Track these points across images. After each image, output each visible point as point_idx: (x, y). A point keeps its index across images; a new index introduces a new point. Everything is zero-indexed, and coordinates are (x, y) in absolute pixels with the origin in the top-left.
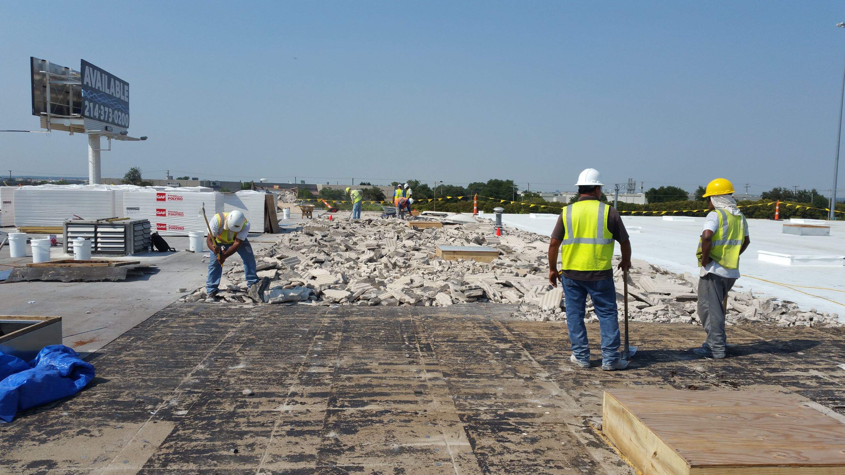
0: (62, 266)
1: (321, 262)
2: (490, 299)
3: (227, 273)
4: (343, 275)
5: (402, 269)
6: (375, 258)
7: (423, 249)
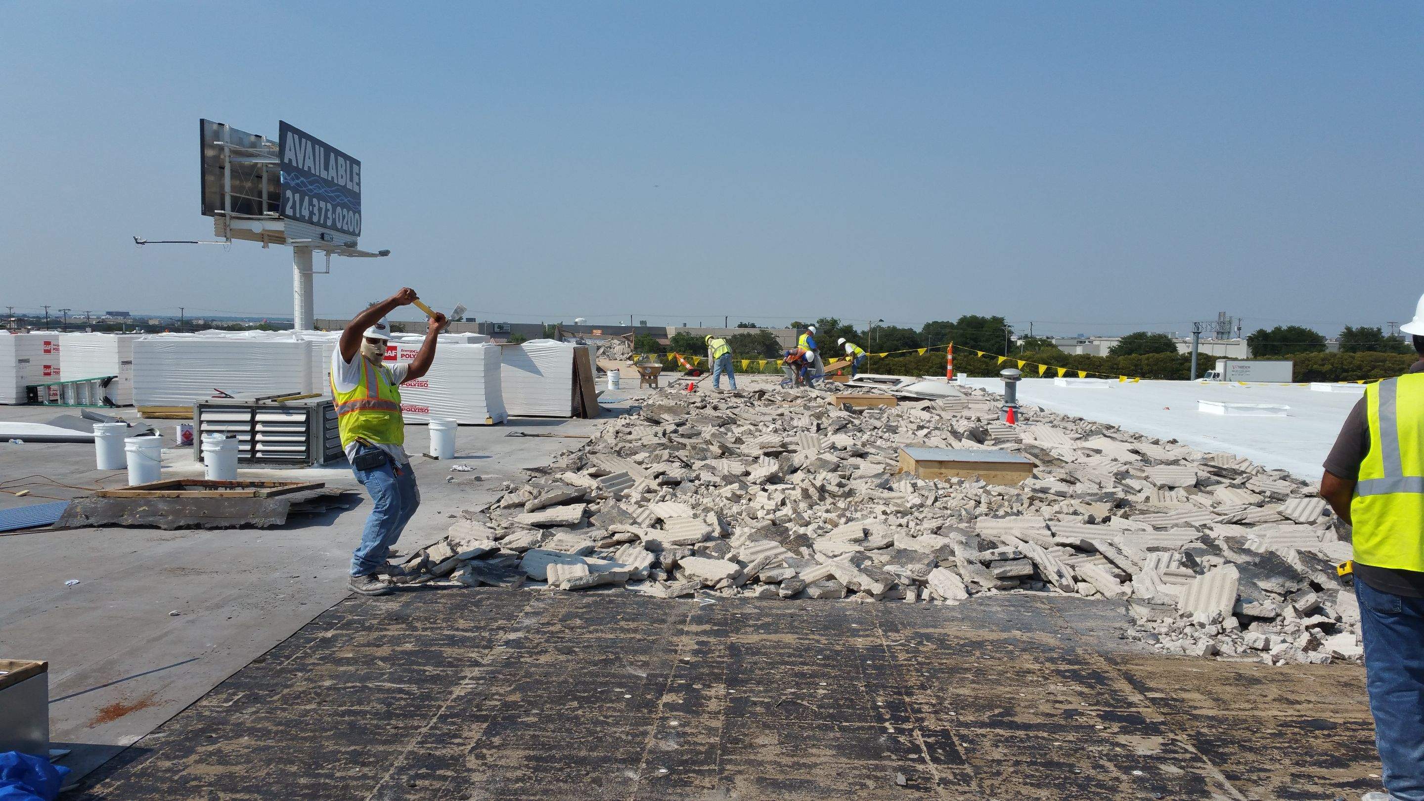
0: (163, 497)
1: (675, 484)
2: (1050, 582)
3: (489, 508)
4: (720, 516)
5: (838, 501)
6: (780, 475)
7: (872, 454)
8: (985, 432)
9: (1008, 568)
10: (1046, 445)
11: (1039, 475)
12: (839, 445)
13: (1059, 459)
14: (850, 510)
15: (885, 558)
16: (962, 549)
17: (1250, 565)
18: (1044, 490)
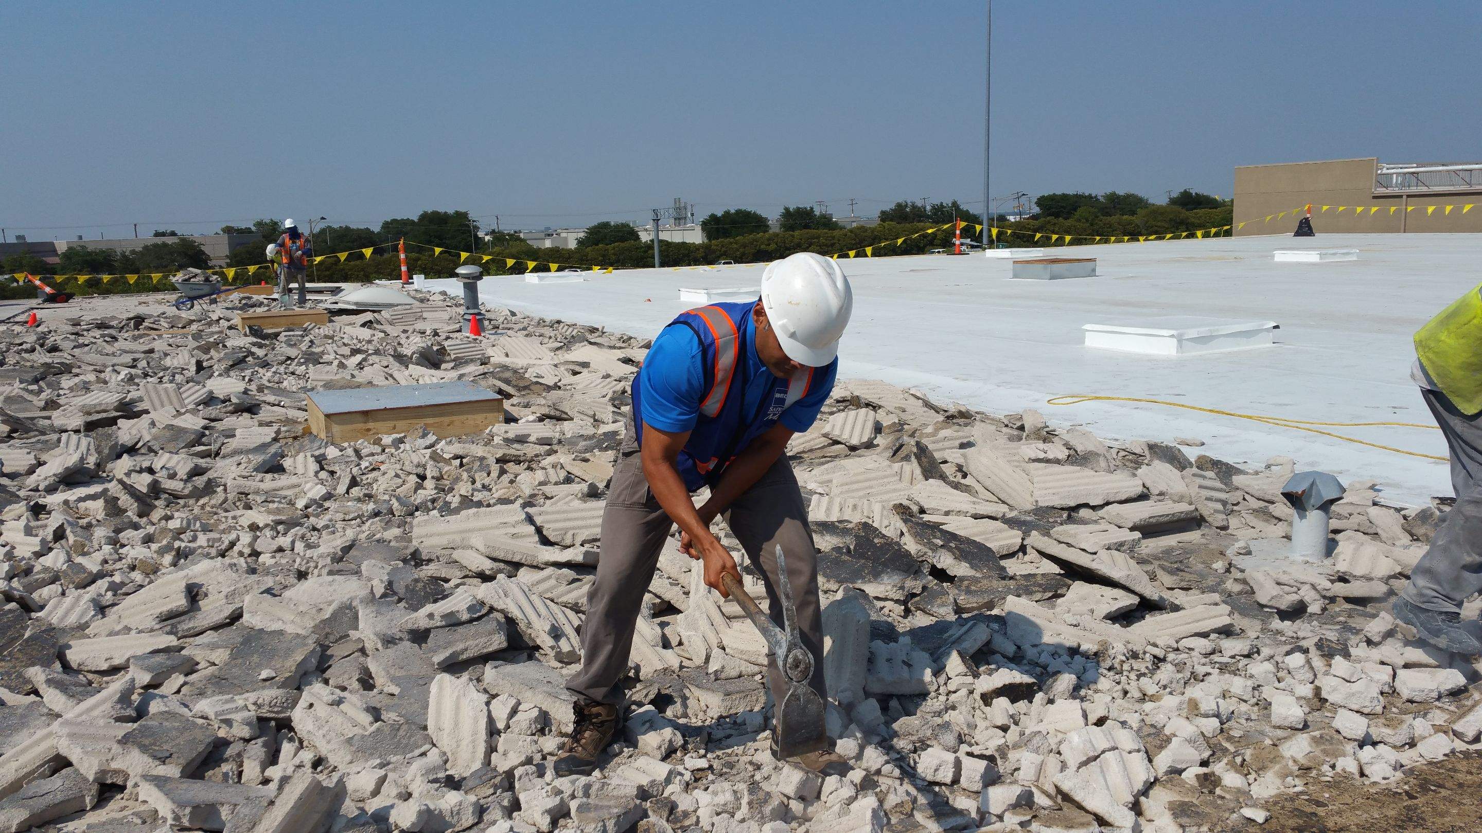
5: (178, 511)
6: (91, 466)
7: (269, 404)
8: (442, 351)
9: (459, 647)
10: (517, 362)
11: (515, 412)
12: (220, 393)
13: (537, 383)
14: (192, 528)
15: (221, 656)
16: (372, 615)
17: (842, 554)
18: (521, 440)
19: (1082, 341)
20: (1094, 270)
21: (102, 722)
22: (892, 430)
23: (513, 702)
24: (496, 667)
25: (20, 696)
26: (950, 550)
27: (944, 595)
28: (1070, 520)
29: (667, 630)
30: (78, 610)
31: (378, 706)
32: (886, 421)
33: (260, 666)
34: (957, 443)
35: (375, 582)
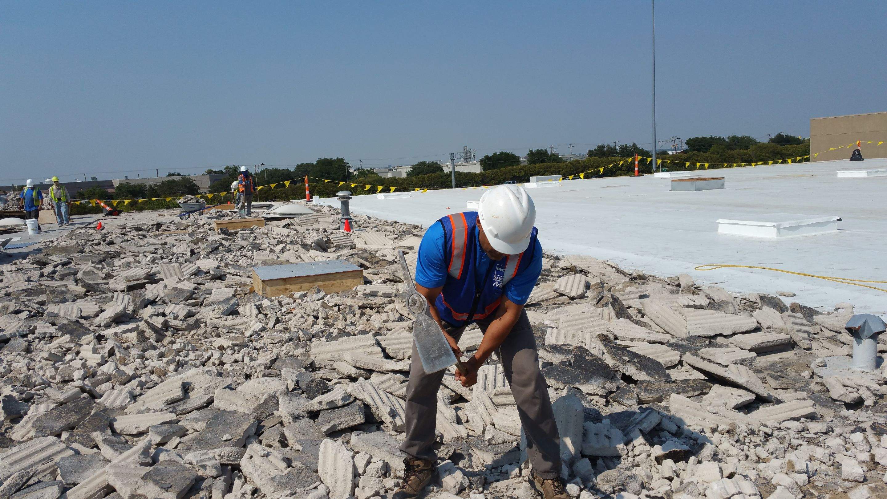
5: (178, 338)
6: (130, 312)
7: (231, 274)
8: (329, 241)
9: (337, 422)
10: (372, 247)
11: (370, 277)
12: (204, 268)
13: (383, 260)
14: (186, 348)
15: (201, 426)
16: (287, 402)
17: (566, 366)
18: (374, 294)
19: (716, 229)
20: (723, 185)
21: (132, 466)
22: (596, 287)
23: (367, 457)
24: (358, 435)
25: (88, 449)
26: (634, 364)
27: (631, 392)
28: (711, 344)
29: (460, 413)
30: (121, 398)
31: (290, 458)
32: (593, 281)
33: (223, 432)
34: (637, 295)
35: (289, 381)
